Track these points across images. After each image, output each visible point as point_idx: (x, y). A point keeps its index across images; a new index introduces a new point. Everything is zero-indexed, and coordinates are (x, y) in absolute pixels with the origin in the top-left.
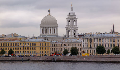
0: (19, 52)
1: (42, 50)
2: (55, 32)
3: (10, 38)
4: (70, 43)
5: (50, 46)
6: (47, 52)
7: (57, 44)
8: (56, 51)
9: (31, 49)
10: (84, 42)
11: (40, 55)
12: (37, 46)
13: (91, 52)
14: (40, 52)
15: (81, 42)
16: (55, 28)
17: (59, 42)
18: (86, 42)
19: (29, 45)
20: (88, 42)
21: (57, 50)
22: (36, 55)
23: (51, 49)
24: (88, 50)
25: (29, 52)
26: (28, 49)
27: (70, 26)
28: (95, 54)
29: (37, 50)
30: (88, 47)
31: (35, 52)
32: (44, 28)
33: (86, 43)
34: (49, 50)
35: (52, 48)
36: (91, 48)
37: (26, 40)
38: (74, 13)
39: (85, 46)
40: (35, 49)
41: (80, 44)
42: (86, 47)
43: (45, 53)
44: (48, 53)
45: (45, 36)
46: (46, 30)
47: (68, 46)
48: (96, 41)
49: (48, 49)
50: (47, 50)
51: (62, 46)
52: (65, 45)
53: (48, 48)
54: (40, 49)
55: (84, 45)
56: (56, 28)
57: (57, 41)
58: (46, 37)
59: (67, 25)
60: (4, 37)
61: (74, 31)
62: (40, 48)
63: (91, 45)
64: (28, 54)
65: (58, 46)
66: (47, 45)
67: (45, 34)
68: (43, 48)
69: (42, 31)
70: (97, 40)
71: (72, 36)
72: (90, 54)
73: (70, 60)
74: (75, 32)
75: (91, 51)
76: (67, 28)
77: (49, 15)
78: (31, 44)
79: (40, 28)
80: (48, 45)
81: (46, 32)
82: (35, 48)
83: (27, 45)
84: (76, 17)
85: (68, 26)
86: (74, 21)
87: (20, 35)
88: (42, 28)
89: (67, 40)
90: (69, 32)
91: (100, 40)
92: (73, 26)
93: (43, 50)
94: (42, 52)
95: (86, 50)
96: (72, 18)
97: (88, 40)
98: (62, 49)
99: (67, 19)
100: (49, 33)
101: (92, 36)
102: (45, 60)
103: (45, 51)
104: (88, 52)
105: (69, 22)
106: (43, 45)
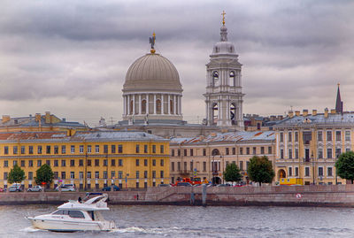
0: (68, 175)
1: (142, 168)
2: (172, 110)
3: (31, 127)
4: (233, 145)
5: (171, 154)
6: (158, 174)
7: (188, 148)
8: (186, 171)
9: (105, 165)
10: (282, 140)
11: (137, 184)
12: (127, 156)
13: (307, 174)
14: (137, 173)
15: (274, 141)
16: (173, 95)
17: (196, 141)
18: (290, 140)
19: (102, 152)
20: (297, 140)
21: (188, 168)
22: (124, 182)
23: (173, 163)
24: (297, 169)
25: (101, 175)
26: (97, 163)
27: (219, 90)
28: (321, 179)
29: (129, 167)
30: (297, 158)
31: (120, 173)
32: (136, 95)
33: (289, 146)
34: (167, 169)
35: (176, 160)
36: (307, 160)
37: (88, 136)
38: (231, 48)
39: (286, 155)
40: (120, 164)
41: (270, 148)
42: (291, 157)
43: (154, 177)
44: (162, 177)
45: (143, 121)
46: (144, 102)
47: (228, 154)
48: (325, 137)
49: (162, 165)
50: (158, 168)
51: (205, 154)
52: (216, 152)
53: (162, 161)
54: (137, 165)
55: (282, 150)
56: (177, 96)
57: (188, 139)
58: (146, 124)
59: (208, 87)
60: (9, 124)
61: (232, 106)
62: (137, 161)
63: (307, 151)
64: (97, 182)
65: (192, 155)
66: (158, 151)
67: (140, 114)
68: (146, 161)
69: (130, 107)
70: (329, 134)
71: (227, 122)
72: (306, 179)
73: (251, 199)
74: (235, 109)
75: (307, 169)
76: (209, 95)
77: (153, 52)
78: (106, 148)
79: (124, 96)
80: (162, 152)
81: (144, 110)
82: (120, 161)
83: (93, 152)
84: (236, 61)
85: (210, 91)
86: (232, 74)
87: (64, 119)
88: (130, 95)
89: (222, 135)
90: (217, 109)
91: (338, 133)
92: (229, 90)
93: (147, 168)
94: (142, 174)
95: (290, 168)
96: (224, 64)
97: (297, 135)
98: (207, 165)
99: (208, 66)
100: (153, 113)
101: (313, 120)
102: (164, 200)
103: (154, 173)
104: (297, 175)
105: (217, 76)
106: (145, 152)
